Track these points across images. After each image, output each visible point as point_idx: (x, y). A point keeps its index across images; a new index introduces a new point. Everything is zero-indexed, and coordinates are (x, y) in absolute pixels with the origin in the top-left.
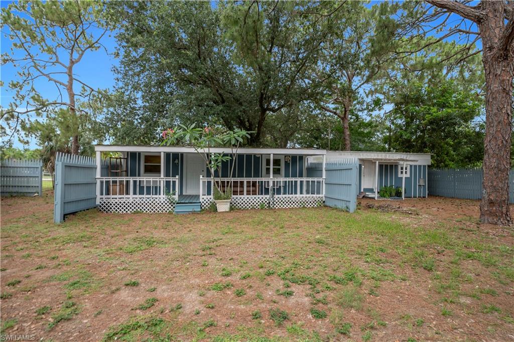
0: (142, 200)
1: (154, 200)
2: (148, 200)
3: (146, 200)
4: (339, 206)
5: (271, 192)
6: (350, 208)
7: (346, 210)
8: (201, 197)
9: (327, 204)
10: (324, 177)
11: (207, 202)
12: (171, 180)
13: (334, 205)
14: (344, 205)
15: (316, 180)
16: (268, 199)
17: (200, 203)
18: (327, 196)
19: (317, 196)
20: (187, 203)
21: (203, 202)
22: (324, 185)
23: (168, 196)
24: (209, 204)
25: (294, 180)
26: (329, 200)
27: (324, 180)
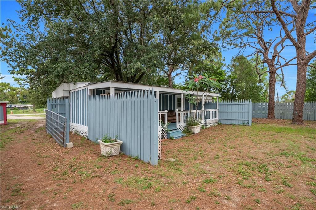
4: (235, 123)
5: (204, 118)
6: (249, 123)
7: (244, 125)
8: (178, 125)
9: (221, 123)
10: (218, 108)
11: (181, 128)
12: (164, 113)
13: (229, 123)
14: (241, 123)
15: (215, 110)
16: (204, 122)
17: (178, 129)
18: (221, 119)
19: (216, 119)
20: (173, 130)
21: (179, 128)
22: (218, 113)
23: (163, 126)
24: (182, 129)
25: (209, 111)
26: (223, 120)
27: (218, 110)
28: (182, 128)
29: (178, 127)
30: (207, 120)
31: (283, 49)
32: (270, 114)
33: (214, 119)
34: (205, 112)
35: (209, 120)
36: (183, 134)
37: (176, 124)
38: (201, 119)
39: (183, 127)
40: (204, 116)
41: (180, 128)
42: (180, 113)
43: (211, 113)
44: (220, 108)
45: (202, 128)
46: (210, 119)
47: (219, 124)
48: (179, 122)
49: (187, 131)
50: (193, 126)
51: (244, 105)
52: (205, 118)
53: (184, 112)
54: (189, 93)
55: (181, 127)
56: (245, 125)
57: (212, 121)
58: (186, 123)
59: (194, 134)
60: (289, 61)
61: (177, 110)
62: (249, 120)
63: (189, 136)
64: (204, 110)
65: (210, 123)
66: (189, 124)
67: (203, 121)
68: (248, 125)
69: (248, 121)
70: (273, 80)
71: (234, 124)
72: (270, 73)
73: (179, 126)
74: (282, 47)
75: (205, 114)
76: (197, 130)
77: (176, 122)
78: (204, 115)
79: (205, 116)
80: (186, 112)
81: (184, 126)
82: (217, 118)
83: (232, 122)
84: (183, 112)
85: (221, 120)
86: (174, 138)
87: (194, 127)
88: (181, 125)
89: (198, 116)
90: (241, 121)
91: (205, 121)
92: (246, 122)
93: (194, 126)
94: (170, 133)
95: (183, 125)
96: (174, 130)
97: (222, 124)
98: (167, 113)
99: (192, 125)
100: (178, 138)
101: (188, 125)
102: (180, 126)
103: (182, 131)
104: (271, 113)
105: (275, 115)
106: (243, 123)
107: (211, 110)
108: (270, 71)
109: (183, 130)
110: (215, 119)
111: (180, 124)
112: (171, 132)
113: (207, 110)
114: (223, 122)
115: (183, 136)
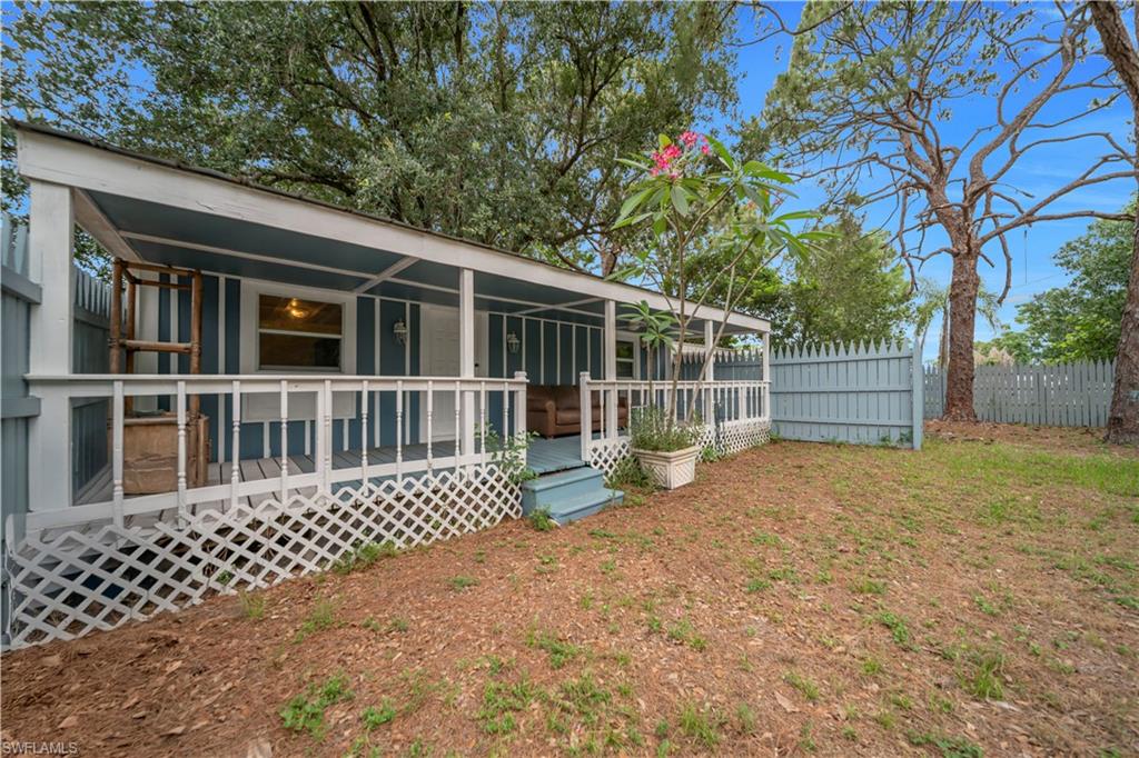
0: (390, 489)
1: (444, 480)
2: (418, 485)
3: (409, 486)
4: (841, 438)
5: (713, 415)
6: (910, 439)
7: (884, 443)
8: (588, 444)
9: (782, 434)
10: (767, 378)
11: (606, 461)
12: (506, 388)
13: (815, 437)
14: (872, 436)
15: (757, 386)
16: (714, 434)
17: (587, 465)
18: (779, 419)
19: (761, 419)
20: (558, 471)
21: (596, 464)
22: (768, 395)
23: (500, 454)
24: (611, 466)
25: (734, 386)
26: (790, 426)
27: (767, 386)
28: (611, 461)
29: (587, 456)
30: (728, 424)
31: (1013, 160)
32: (954, 405)
33: (752, 420)
34: (716, 390)
35: (734, 422)
36: (606, 494)
37: (579, 443)
38: (700, 419)
39: (615, 454)
40: (712, 409)
41: (601, 462)
42: (601, 388)
43: (743, 395)
44: (775, 377)
45: (705, 459)
46: (736, 418)
47: (773, 441)
48: (596, 432)
49: (635, 477)
50: (659, 453)
51: (883, 364)
52: (719, 418)
53: (623, 388)
54: (644, 302)
55: (605, 455)
56: (893, 448)
57: (745, 426)
58: (626, 439)
59: (665, 489)
60: (1041, 206)
61: (586, 377)
62: (911, 427)
63: (640, 505)
64: (712, 380)
65: (738, 437)
66: (641, 443)
67: (710, 427)
68: (907, 445)
69: (905, 431)
70: (966, 282)
71: (838, 440)
72: (956, 255)
73: (595, 450)
74: (1013, 151)
75: (716, 399)
76: (680, 471)
77: (579, 433)
78: (713, 402)
79: (716, 405)
80: (630, 388)
81: (620, 452)
82: (766, 418)
83: (828, 434)
84: (617, 388)
85: (782, 426)
86: (554, 522)
87: (667, 459)
88: (603, 447)
89: (689, 407)
90: (873, 431)
91: (718, 426)
92: (895, 435)
93: (667, 454)
94: (534, 491)
95: (615, 447)
96: (566, 470)
97: (785, 440)
98: (524, 388)
99: (656, 448)
100: (573, 517)
101: (638, 447)
102: (601, 450)
103: (611, 472)
104: (961, 399)
105: (974, 405)
106: (884, 440)
107: (743, 386)
108: (955, 250)
109: (616, 471)
110: (757, 419)
111: (600, 444)
112: (539, 485)
113: (726, 385)
114: (787, 432)
115: (607, 507)
